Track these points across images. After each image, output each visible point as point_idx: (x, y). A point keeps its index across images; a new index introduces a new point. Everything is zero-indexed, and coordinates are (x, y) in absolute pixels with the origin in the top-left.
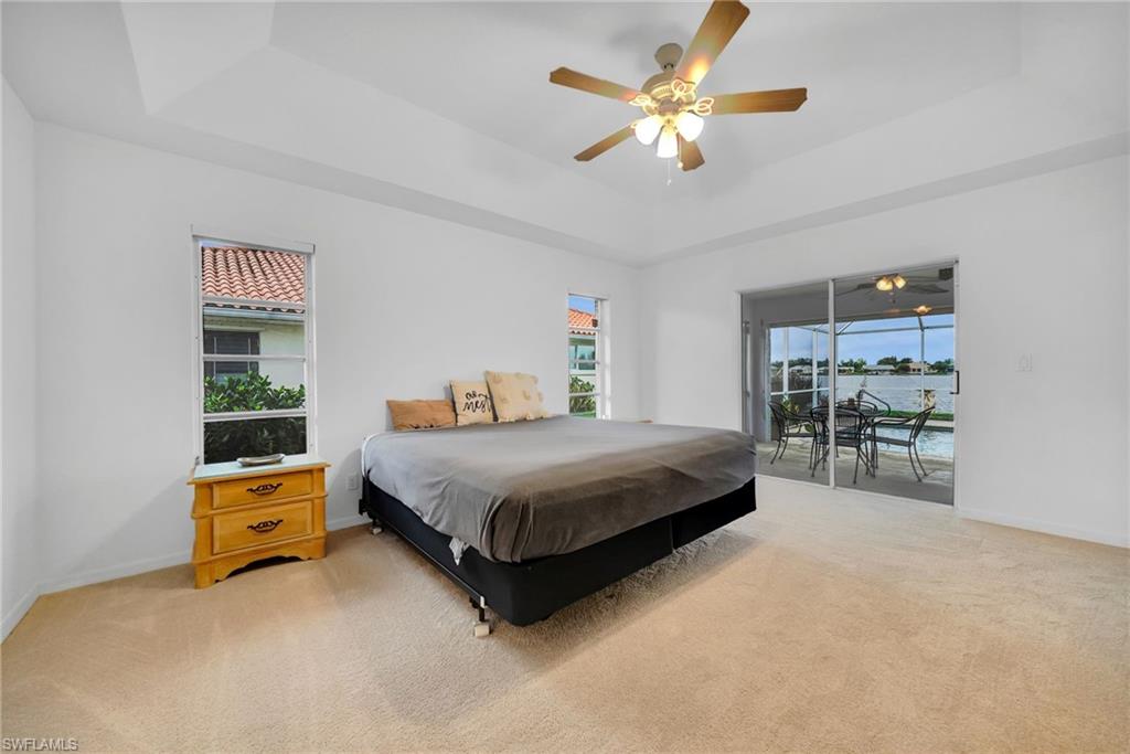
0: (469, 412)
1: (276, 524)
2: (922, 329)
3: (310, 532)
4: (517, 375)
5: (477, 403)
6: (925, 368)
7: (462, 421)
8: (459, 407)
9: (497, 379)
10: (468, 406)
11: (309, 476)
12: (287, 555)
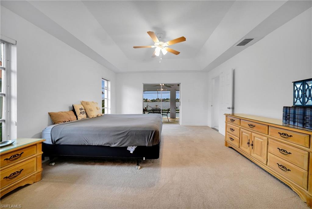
0: (81, 115)
1: (20, 172)
2: (158, 93)
3: (35, 170)
4: (92, 102)
5: (83, 112)
6: (150, 101)
7: (79, 118)
8: (78, 113)
9: (87, 103)
10: (81, 113)
11: (35, 146)
12: (24, 185)
